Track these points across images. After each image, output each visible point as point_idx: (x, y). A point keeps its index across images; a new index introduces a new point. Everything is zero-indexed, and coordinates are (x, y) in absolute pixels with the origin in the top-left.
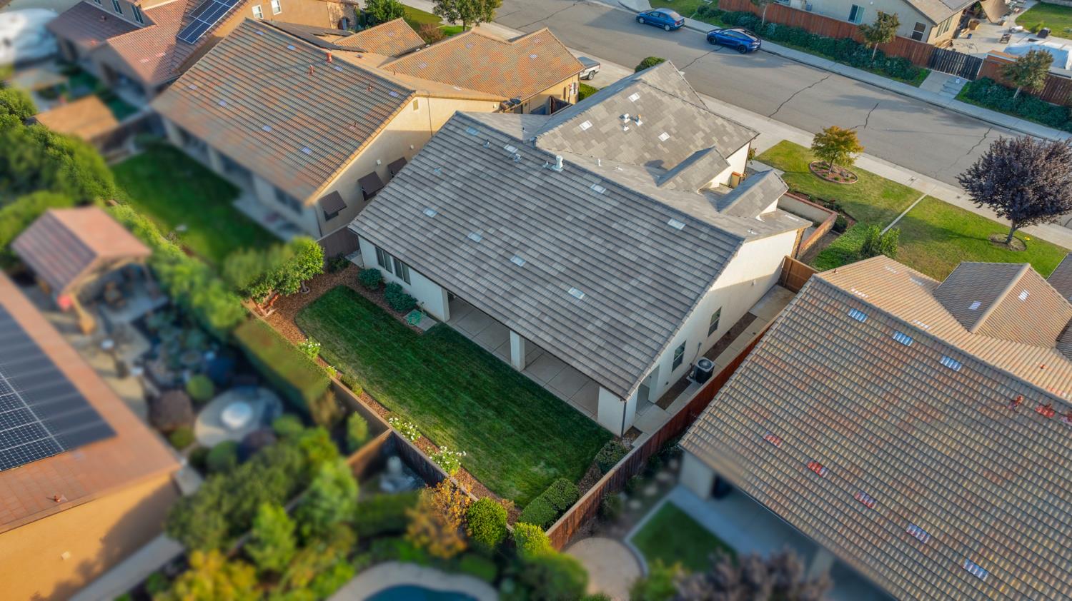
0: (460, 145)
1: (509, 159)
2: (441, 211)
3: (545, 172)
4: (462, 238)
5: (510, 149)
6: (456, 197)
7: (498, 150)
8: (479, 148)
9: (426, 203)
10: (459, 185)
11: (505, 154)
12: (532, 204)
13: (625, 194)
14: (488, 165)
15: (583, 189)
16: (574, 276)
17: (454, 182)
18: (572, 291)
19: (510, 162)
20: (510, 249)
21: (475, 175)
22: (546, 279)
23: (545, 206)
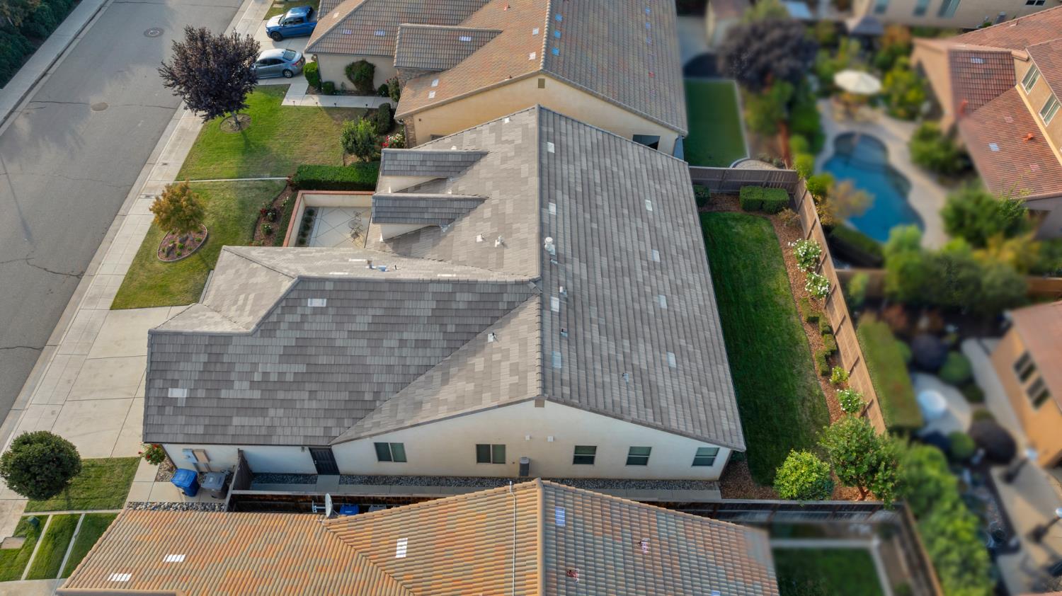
0: (582, 366)
1: (569, 301)
2: (663, 349)
3: (562, 260)
4: (672, 313)
5: (555, 304)
6: (641, 340)
7: (564, 318)
8: (573, 342)
9: (666, 370)
10: (626, 343)
11: (565, 308)
12: (601, 262)
13: (546, 187)
14: (587, 322)
15: (560, 221)
16: (638, 210)
17: (627, 351)
18: (649, 208)
19: (571, 300)
20: (652, 266)
21: (604, 330)
22: (654, 230)
23: (597, 249)
